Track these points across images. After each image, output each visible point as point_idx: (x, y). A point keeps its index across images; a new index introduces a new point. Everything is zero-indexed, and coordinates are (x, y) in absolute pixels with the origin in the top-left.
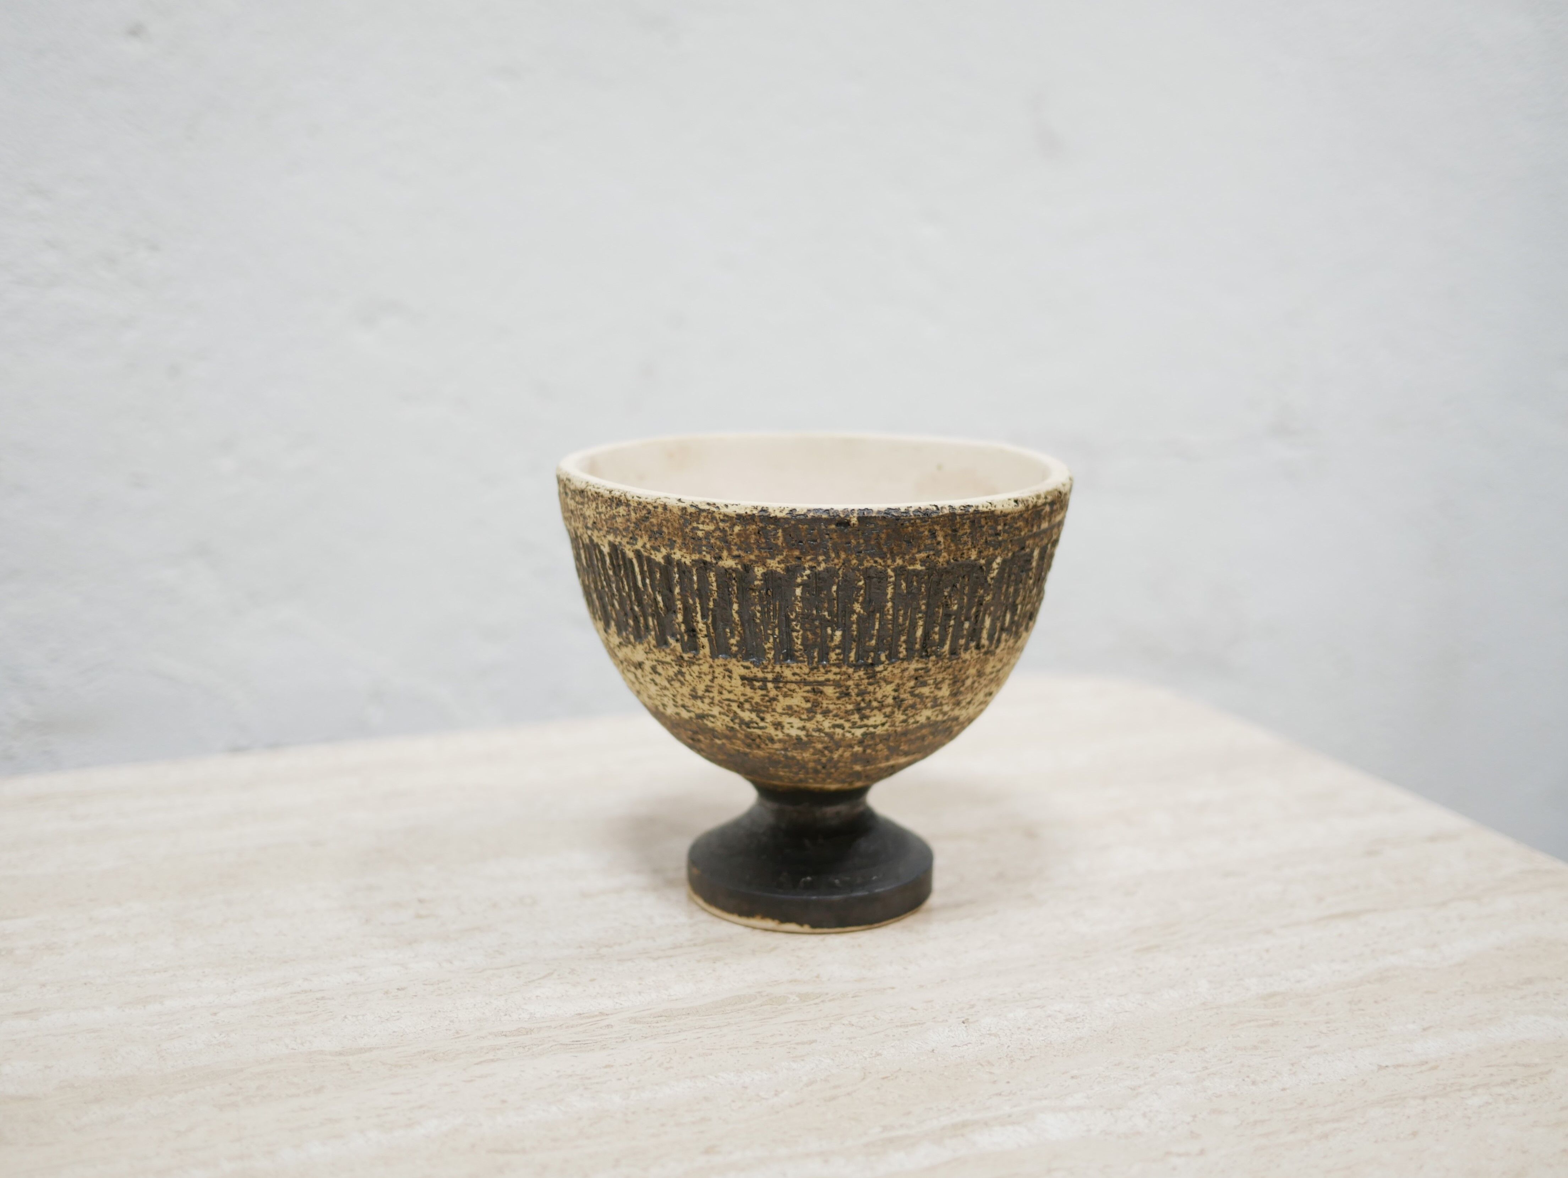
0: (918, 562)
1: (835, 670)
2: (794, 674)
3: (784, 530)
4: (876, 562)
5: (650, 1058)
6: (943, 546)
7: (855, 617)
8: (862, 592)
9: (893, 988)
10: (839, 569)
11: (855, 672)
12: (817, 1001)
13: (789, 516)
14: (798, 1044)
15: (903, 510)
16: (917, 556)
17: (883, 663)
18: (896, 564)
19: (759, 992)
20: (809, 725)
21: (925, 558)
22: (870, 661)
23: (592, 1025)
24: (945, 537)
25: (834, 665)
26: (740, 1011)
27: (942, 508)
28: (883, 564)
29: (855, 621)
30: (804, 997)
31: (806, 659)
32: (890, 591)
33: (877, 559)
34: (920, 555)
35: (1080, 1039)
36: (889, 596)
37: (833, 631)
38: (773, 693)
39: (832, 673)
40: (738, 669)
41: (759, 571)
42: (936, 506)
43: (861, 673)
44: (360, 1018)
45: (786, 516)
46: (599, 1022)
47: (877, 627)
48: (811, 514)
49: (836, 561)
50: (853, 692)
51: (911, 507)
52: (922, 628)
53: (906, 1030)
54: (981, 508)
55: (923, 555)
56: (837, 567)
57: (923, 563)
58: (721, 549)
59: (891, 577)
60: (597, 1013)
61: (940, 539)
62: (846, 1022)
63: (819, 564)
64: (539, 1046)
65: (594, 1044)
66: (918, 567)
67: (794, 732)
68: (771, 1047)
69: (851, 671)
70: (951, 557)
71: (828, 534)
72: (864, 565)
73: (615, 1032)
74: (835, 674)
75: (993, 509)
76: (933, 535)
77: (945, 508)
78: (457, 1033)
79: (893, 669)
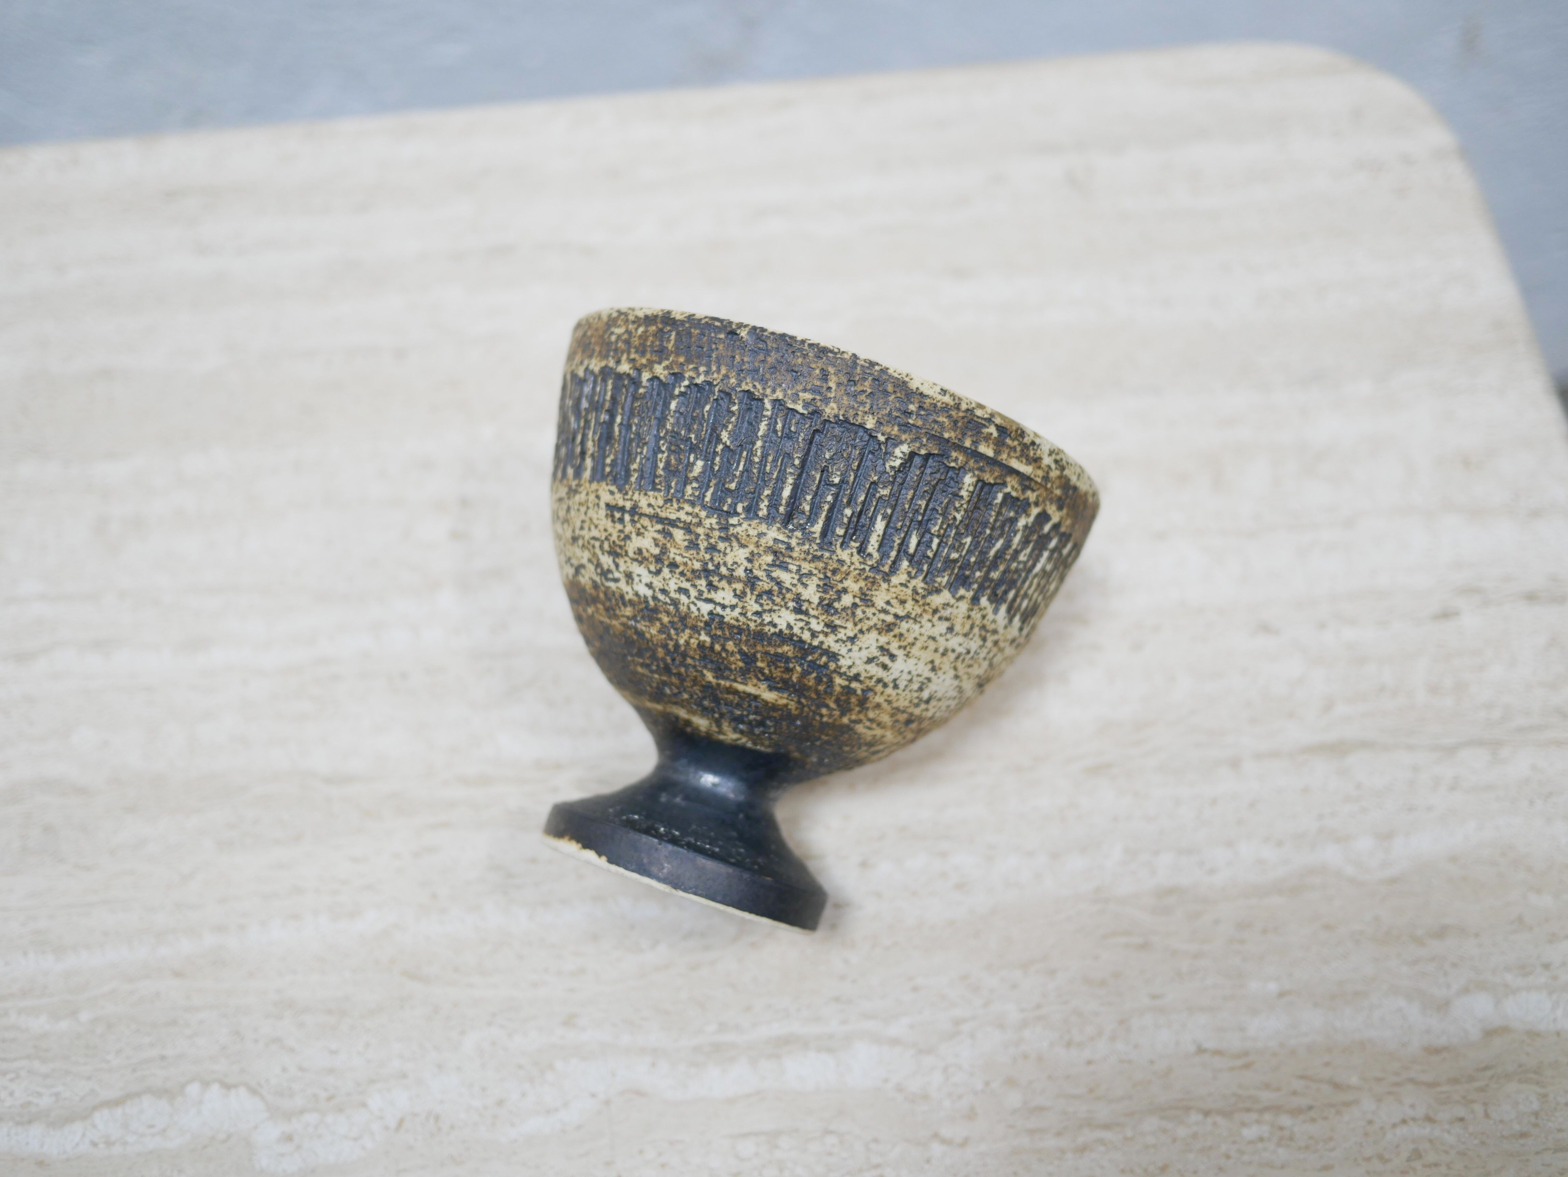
0: (800, 402)
1: (688, 508)
2: (650, 505)
3: (678, 334)
4: (754, 386)
6: (832, 395)
7: (720, 447)
8: (733, 419)
10: (717, 385)
11: (707, 517)
13: (686, 319)
15: (799, 338)
16: (801, 394)
17: (738, 514)
18: (775, 396)
20: (658, 583)
21: (809, 401)
22: (725, 508)
24: (839, 384)
25: (688, 501)
27: (843, 352)
28: (761, 391)
29: (720, 453)
31: (663, 488)
32: (763, 427)
33: (757, 384)
34: (804, 394)
36: (760, 433)
37: (696, 459)
38: (629, 528)
39: (684, 512)
40: (605, 495)
41: (646, 376)
42: (839, 349)
43: (714, 521)
45: (683, 319)
47: (741, 468)
48: (707, 320)
49: (715, 375)
50: (703, 545)
51: (810, 340)
52: (790, 487)
54: (890, 371)
55: (808, 396)
56: (715, 383)
57: (806, 404)
58: (622, 352)
59: (768, 410)
61: (832, 384)
63: (699, 375)
66: (799, 408)
67: (644, 591)
69: (703, 514)
70: (841, 413)
71: (716, 344)
72: (741, 387)
74: (687, 513)
75: (907, 379)
76: (825, 377)
77: (847, 354)
79: (749, 528)
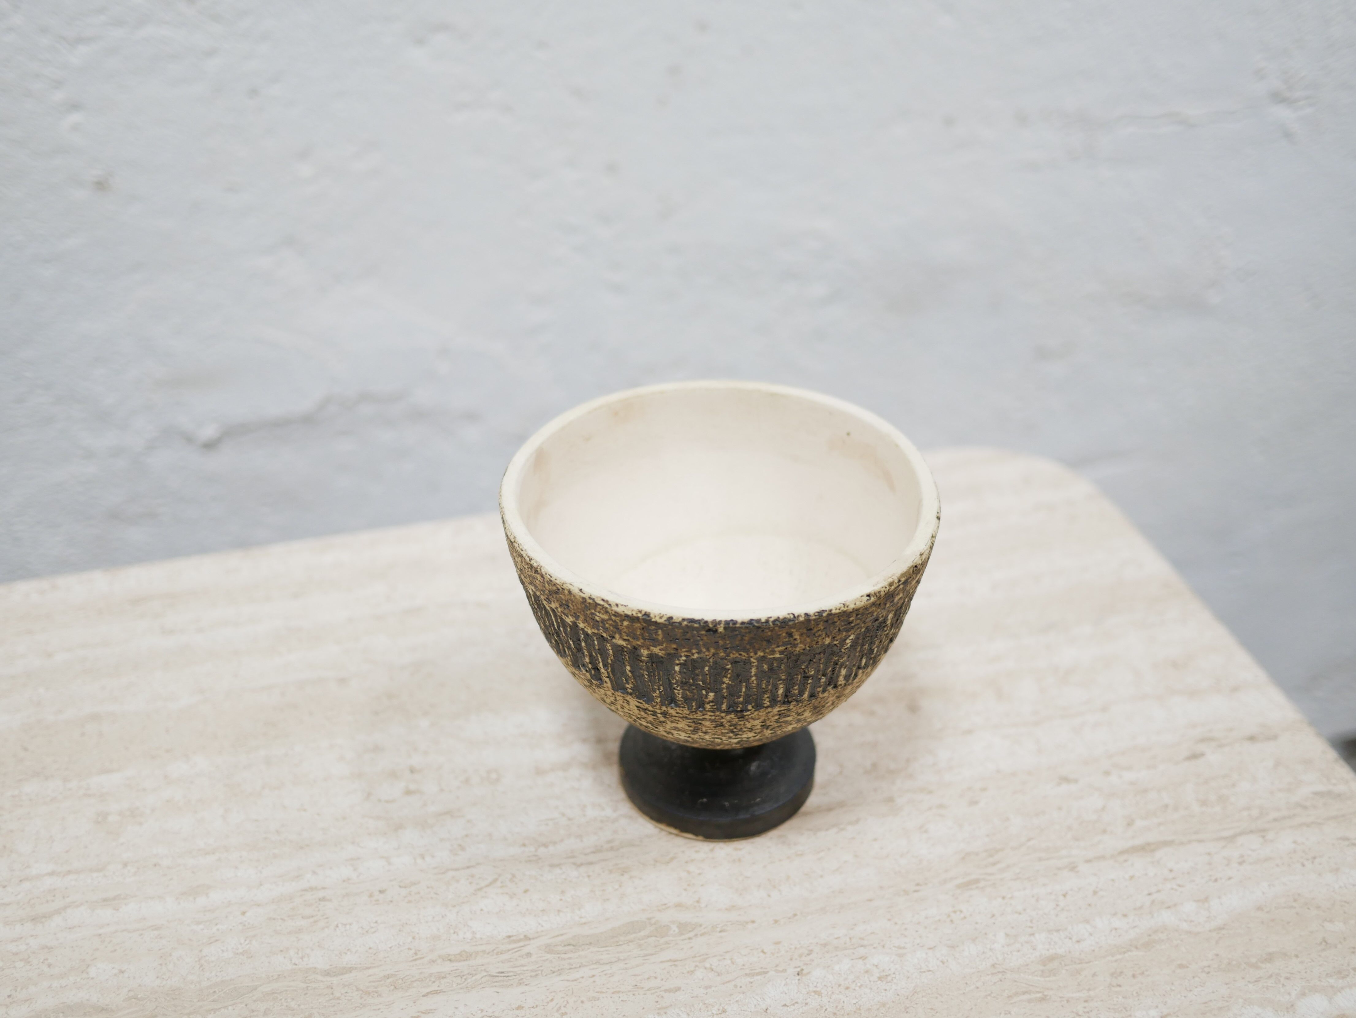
0: (777, 652)
1: (710, 714)
2: (678, 713)
3: (663, 631)
4: (740, 655)
5: (552, 1000)
6: (799, 641)
7: (724, 686)
8: (730, 671)
9: (753, 922)
10: (710, 658)
11: (726, 715)
12: (691, 934)
13: (667, 623)
14: (666, 991)
15: (763, 620)
16: (776, 649)
17: (750, 710)
18: (758, 655)
19: (649, 919)
20: (693, 736)
21: (784, 650)
22: (739, 709)
23: (516, 952)
24: (801, 635)
25: (709, 711)
26: (630, 944)
27: (798, 616)
28: (746, 655)
29: (725, 688)
30: (683, 927)
31: (686, 706)
32: (753, 671)
33: (742, 653)
34: (779, 648)
35: (884, 1005)
36: (753, 674)
37: (707, 693)
38: (662, 719)
39: (708, 715)
40: (634, 702)
41: (645, 652)
42: (794, 614)
43: (732, 716)
44: (348, 927)
45: (664, 622)
46: (522, 948)
47: (744, 690)
48: (685, 623)
49: (707, 653)
50: (727, 725)
51: (771, 617)
52: (782, 689)
53: (752, 980)
54: (834, 611)
55: (781, 648)
56: (708, 657)
57: (781, 653)
58: (615, 633)
59: (754, 663)
60: (522, 937)
61: (797, 637)
62: (708, 966)
63: (693, 654)
64: (473, 976)
65: (514, 977)
66: (778, 655)
68: (645, 994)
69: (723, 715)
70: (807, 646)
71: (700, 637)
72: (730, 656)
73: (532, 962)
74: (710, 716)
75: (845, 609)
76: (790, 635)
77: (801, 616)
78: (416, 954)
79: (759, 713)
